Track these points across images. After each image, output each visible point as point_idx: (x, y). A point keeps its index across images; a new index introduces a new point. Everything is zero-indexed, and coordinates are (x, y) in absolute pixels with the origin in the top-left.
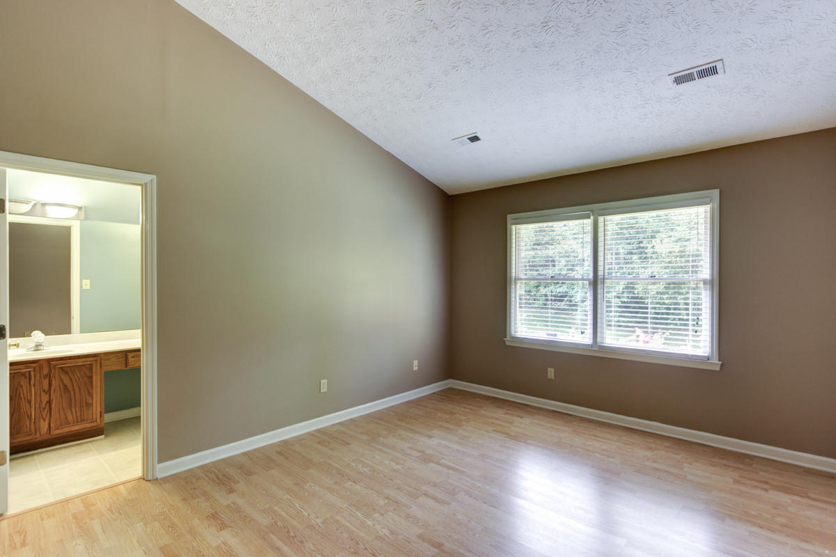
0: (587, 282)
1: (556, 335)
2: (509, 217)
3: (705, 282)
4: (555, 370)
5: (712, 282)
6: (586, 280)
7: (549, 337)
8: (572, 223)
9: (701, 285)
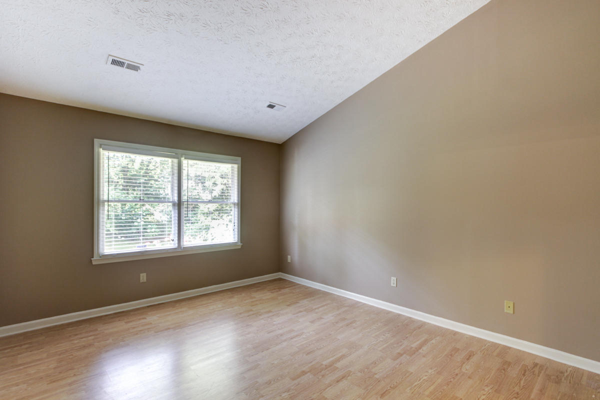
0: (171, 204)
1: (145, 246)
2: (97, 141)
3: (234, 204)
4: (147, 274)
5: (238, 204)
6: (170, 202)
7: (139, 248)
8: (158, 159)
9: (232, 206)
